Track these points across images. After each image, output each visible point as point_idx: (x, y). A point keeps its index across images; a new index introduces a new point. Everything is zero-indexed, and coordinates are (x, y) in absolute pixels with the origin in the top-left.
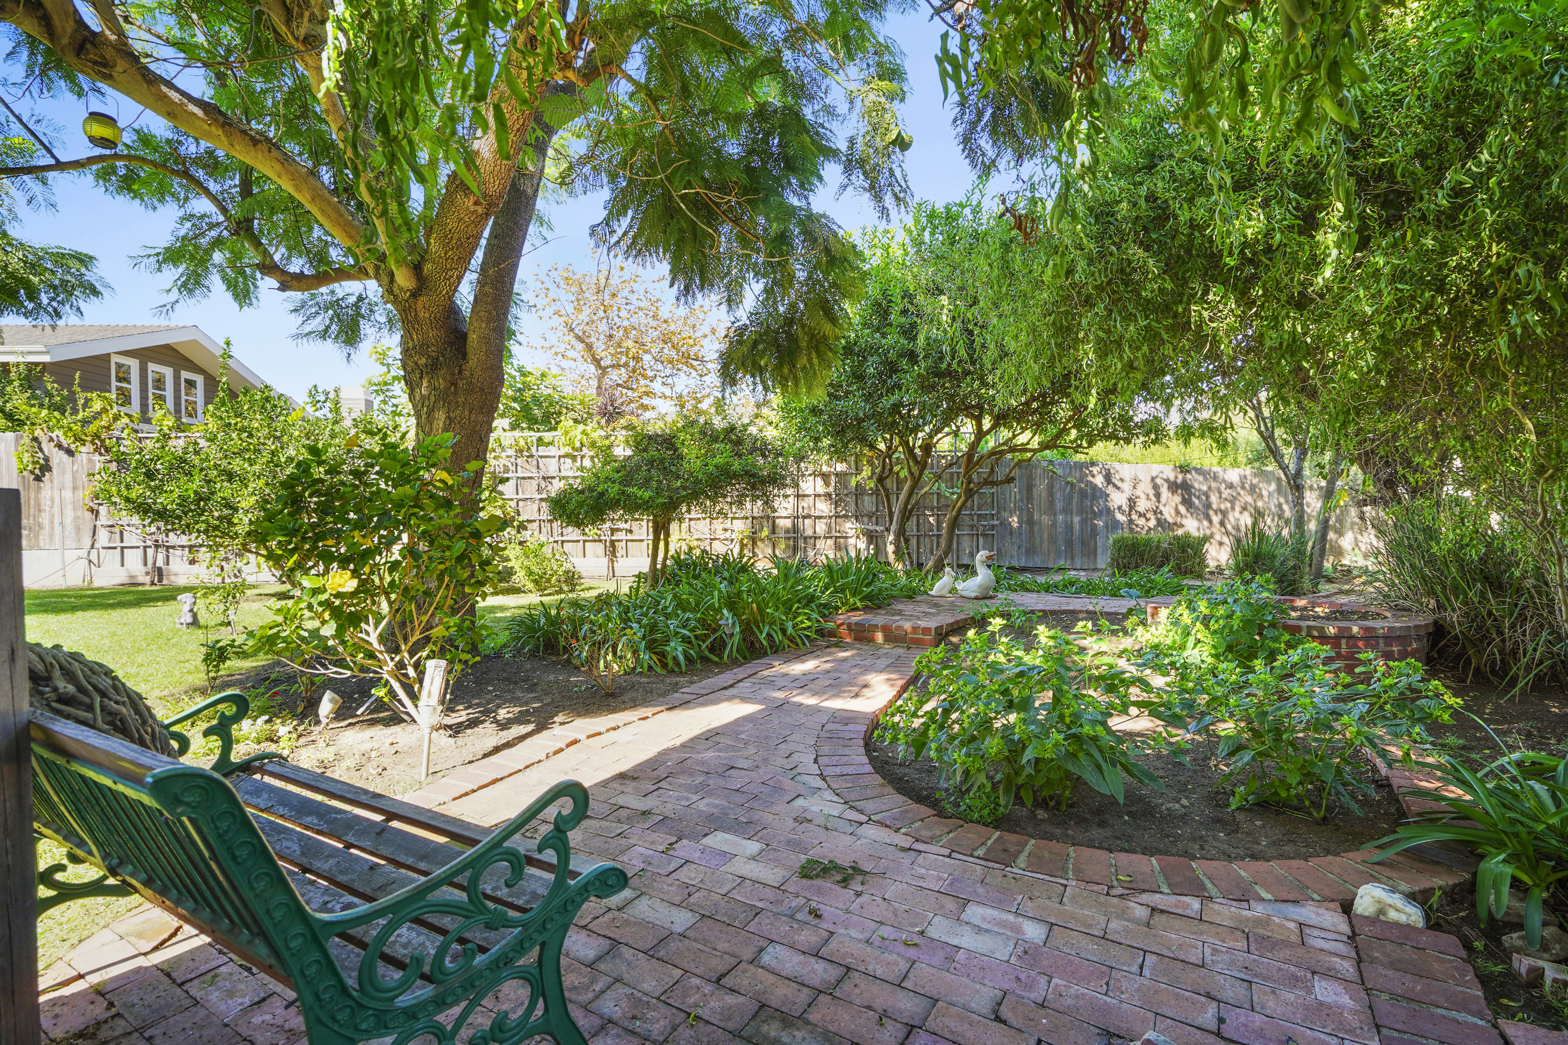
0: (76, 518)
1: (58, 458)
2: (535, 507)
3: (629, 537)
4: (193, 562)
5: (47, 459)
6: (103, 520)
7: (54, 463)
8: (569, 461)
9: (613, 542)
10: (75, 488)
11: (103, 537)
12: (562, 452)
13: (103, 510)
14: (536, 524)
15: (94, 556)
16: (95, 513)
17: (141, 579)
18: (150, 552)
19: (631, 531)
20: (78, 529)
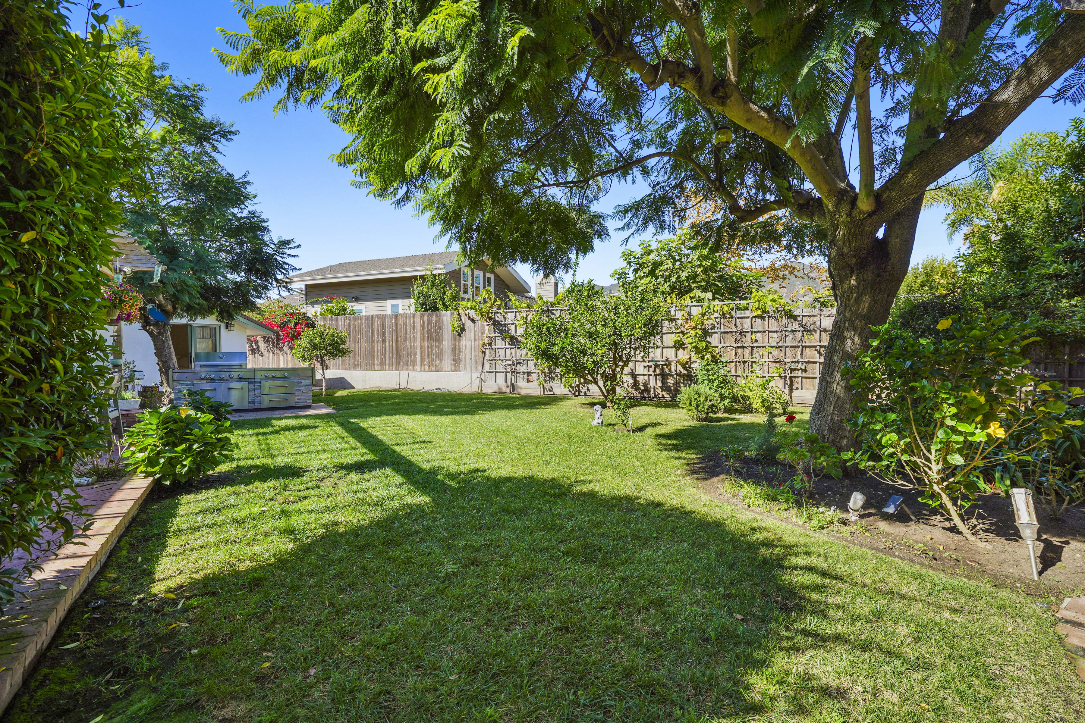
0: (476, 356)
1: (468, 324)
2: (733, 352)
3: (804, 375)
4: (528, 381)
5: (463, 325)
6: (487, 357)
7: (466, 327)
8: (759, 320)
9: (791, 378)
10: (475, 340)
11: (487, 365)
12: (755, 314)
13: (487, 351)
14: (733, 364)
15: (483, 377)
16: (483, 352)
17: (504, 390)
18: (509, 375)
19: (805, 371)
20: (476, 362)
